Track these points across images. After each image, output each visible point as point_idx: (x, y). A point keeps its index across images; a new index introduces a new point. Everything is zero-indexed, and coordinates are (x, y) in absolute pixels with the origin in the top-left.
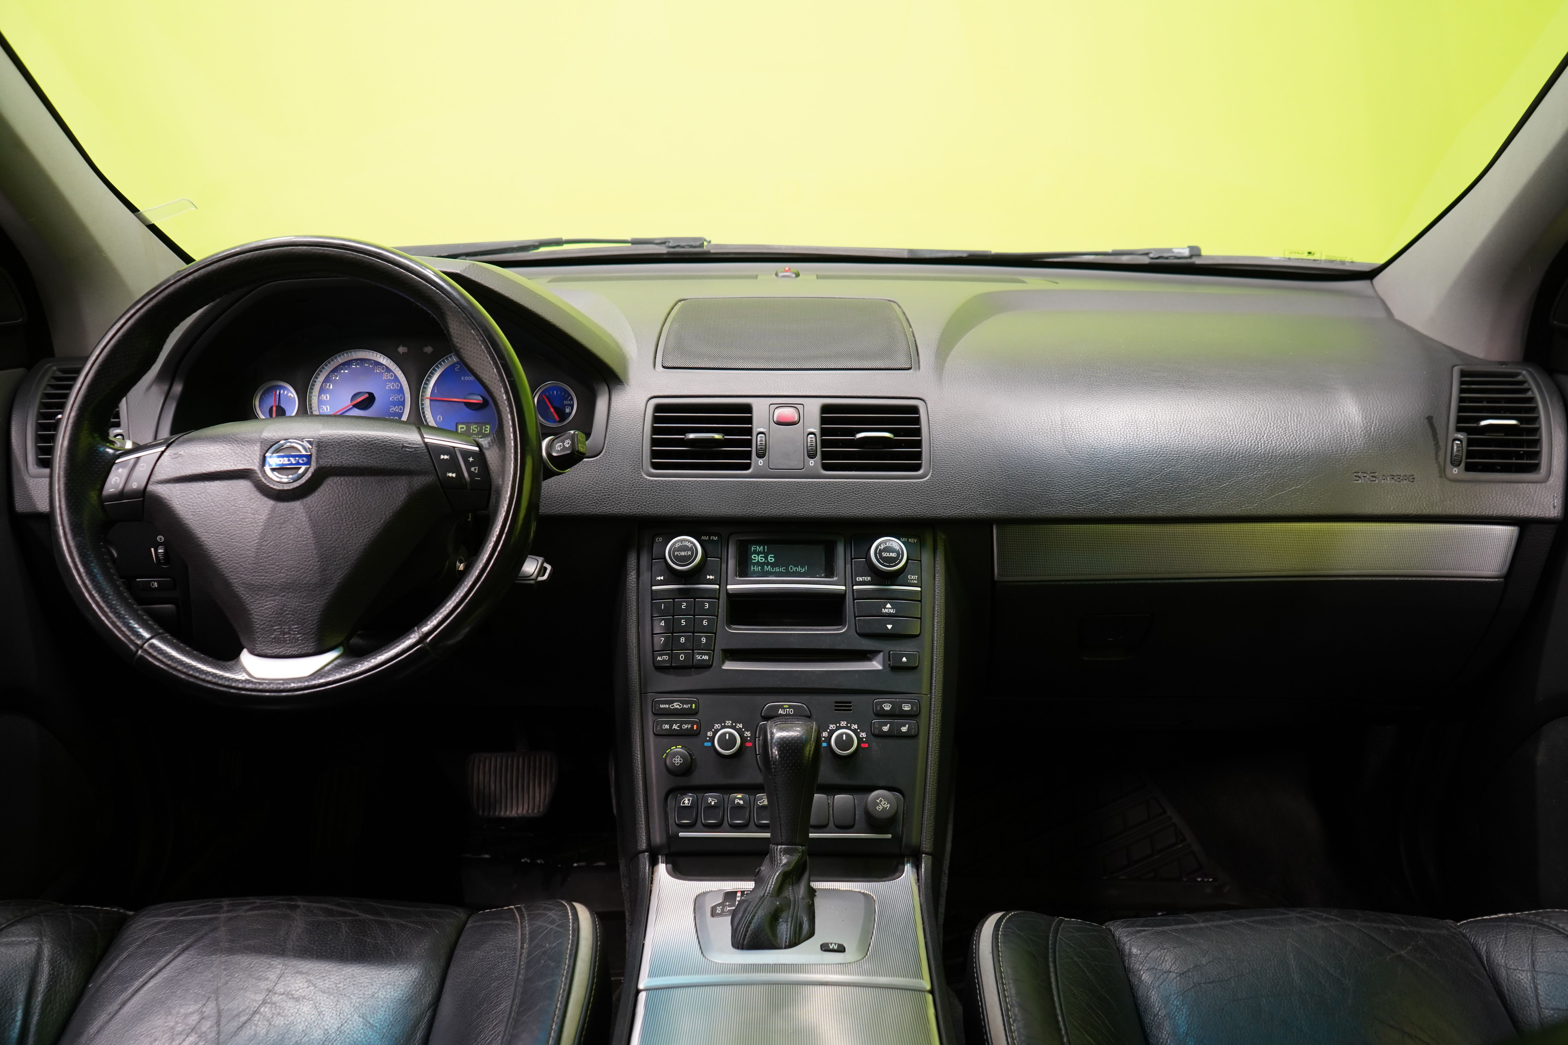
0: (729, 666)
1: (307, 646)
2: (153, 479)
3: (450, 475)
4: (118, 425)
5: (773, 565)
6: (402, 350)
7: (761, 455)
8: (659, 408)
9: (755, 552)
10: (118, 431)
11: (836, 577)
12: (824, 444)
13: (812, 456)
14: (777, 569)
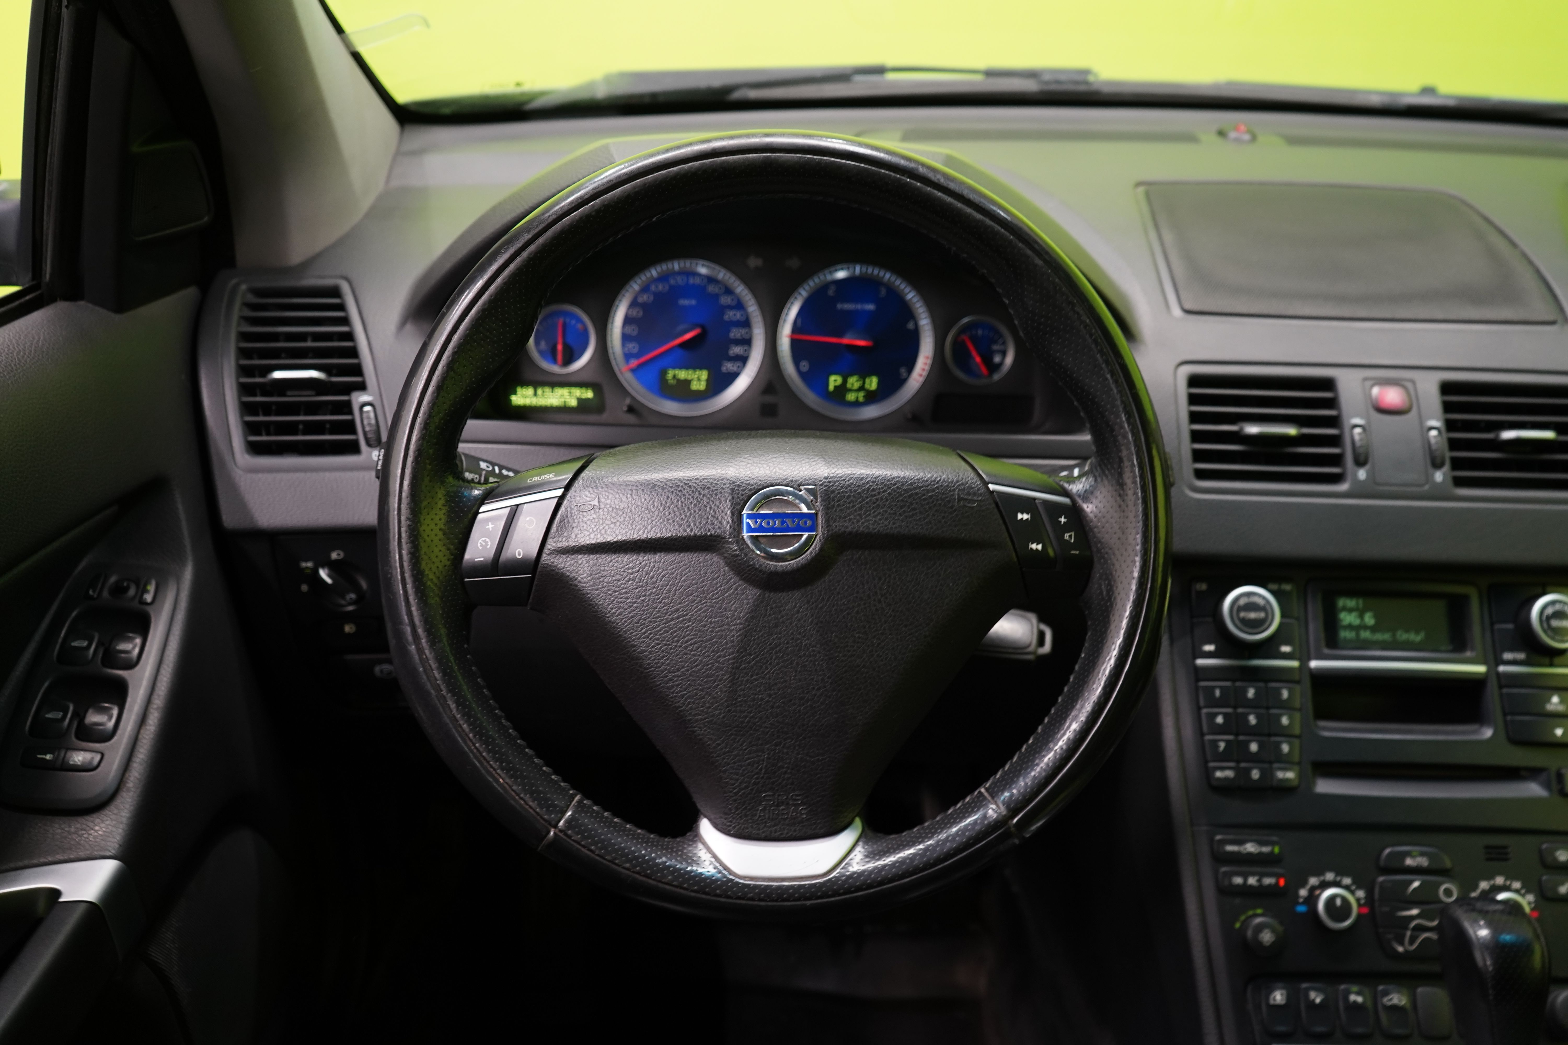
0: (1325, 787)
1: (815, 823)
2: (551, 544)
3: (1034, 546)
4: (362, 387)
5: (1374, 629)
6: (754, 262)
7: (1360, 462)
8: (1194, 381)
9: (1345, 609)
10: (365, 398)
11: (1472, 649)
12: (1453, 444)
13: (1437, 464)
14: (1379, 637)
